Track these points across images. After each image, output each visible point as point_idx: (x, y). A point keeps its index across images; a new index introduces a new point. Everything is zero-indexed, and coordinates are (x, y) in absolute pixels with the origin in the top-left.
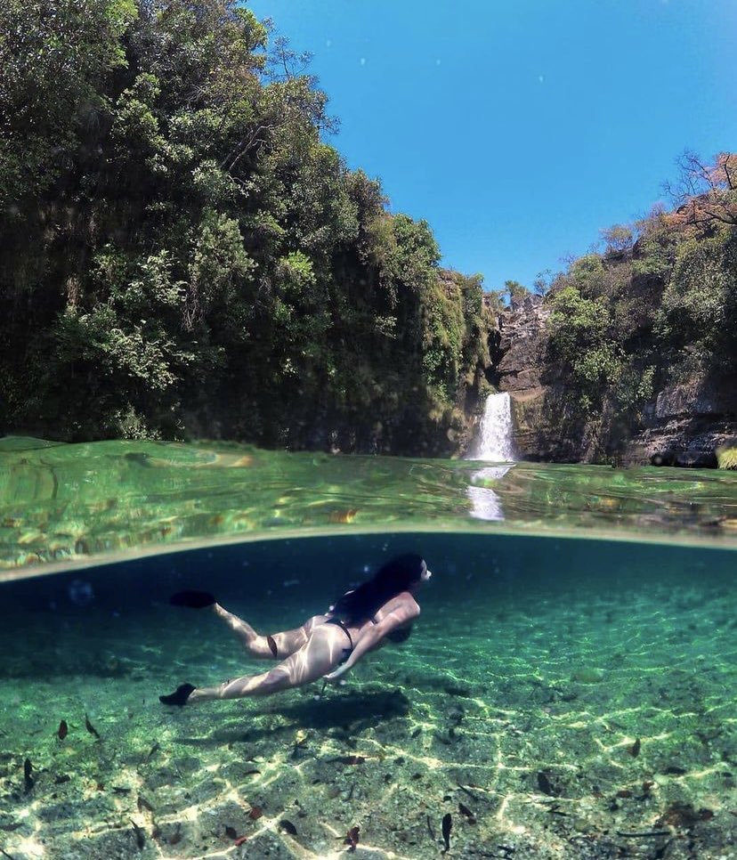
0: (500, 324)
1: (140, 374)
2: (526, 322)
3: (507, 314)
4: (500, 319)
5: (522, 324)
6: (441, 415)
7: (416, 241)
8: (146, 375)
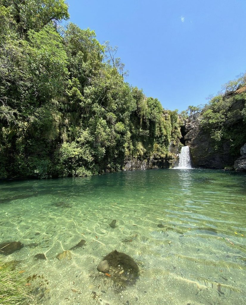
0: (185, 124)
1: (85, 159)
2: (194, 122)
3: (187, 120)
4: (185, 122)
5: (192, 123)
6: (165, 155)
7: (154, 106)
8: (86, 159)
